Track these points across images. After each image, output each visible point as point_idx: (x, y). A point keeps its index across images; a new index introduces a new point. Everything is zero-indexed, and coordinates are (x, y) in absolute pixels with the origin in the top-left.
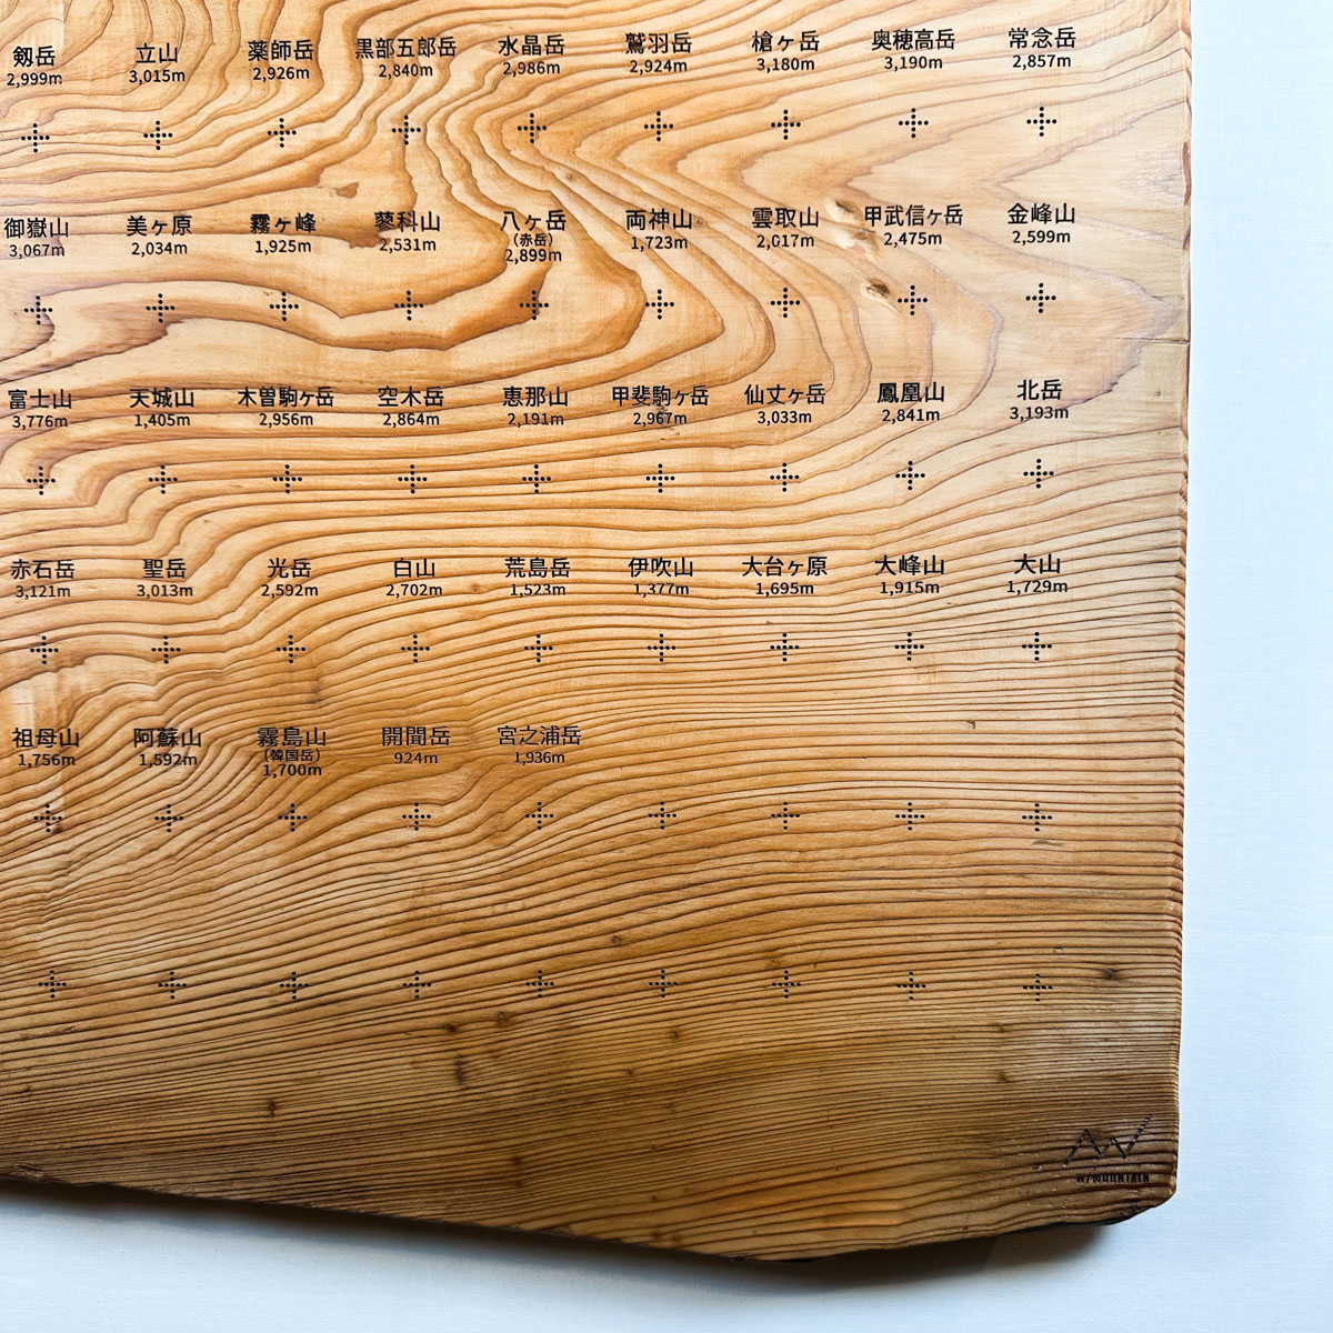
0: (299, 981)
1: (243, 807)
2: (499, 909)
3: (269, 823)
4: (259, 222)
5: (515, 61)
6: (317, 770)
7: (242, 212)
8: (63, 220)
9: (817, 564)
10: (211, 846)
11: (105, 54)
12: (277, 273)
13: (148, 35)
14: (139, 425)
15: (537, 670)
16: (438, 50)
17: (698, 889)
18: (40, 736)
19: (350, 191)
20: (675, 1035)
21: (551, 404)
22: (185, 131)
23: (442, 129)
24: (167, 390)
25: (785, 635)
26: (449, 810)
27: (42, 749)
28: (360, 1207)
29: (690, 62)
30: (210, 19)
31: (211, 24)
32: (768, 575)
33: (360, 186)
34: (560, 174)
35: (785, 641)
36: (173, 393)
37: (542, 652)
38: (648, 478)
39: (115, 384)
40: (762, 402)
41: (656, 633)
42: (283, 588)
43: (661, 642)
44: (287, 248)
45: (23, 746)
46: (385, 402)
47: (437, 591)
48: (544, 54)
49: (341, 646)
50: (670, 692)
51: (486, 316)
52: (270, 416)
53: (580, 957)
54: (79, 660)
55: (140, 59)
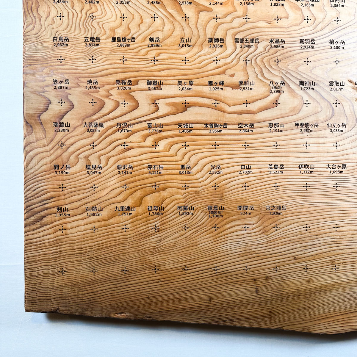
0: (217, 268)
1: (204, 225)
2: (266, 250)
3: (210, 229)
4: (210, 83)
5: (273, 45)
6: (222, 216)
7: (206, 80)
8: (162, 81)
9: (344, 166)
10: (196, 235)
11: (172, 40)
12: (215, 95)
13: (183, 35)
14: (180, 132)
15: (276, 192)
16: (255, 42)
17: (315, 246)
18: (154, 208)
19: (233, 76)
20: (309, 281)
21: (280, 127)
22: (192, 60)
23: (255, 60)
24: (187, 124)
25: (336, 183)
26: (254, 226)
27: (155, 211)
28: (232, 324)
29: (315, 46)
30: (199, 32)
31: (199, 33)
32: (332, 169)
33: (235, 74)
34: (284, 72)
35: (336, 185)
36: (188, 125)
37: (277, 187)
38: (304, 145)
39: (174, 122)
40: (331, 127)
41: (305, 183)
42: (214, 172)
43: (306, 185)
44: (217, 89)
45: (150, 210)
46: (240, 127)
47: (251, 173)
48: (280, 43)
49: (228, 186)
50: (308, 197)
51: (265, 106)
52: (212, 130)
53: (286, 262)
54: (164, 189)
55: (181, 41)
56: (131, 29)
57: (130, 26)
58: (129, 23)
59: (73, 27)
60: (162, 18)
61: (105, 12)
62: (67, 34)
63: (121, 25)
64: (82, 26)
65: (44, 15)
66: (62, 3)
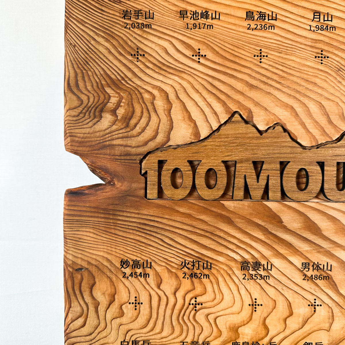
56: (269, 327)
57: (267, 321)
58: (265, 315)
59: (160, 322)
60: (329, 307)
61: (221, 295)
62: (147, 335)
63: (251, 319)
64: (177, 321)
65: (103, 300)
66: (139, 277)
